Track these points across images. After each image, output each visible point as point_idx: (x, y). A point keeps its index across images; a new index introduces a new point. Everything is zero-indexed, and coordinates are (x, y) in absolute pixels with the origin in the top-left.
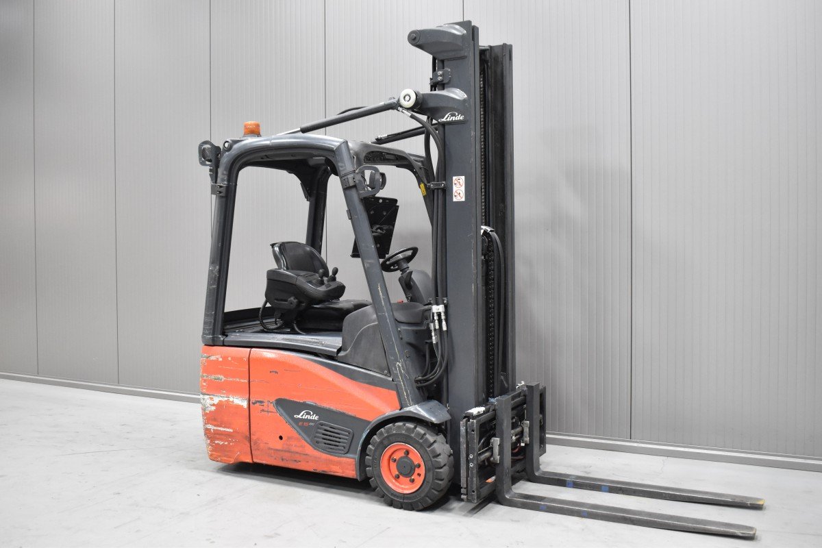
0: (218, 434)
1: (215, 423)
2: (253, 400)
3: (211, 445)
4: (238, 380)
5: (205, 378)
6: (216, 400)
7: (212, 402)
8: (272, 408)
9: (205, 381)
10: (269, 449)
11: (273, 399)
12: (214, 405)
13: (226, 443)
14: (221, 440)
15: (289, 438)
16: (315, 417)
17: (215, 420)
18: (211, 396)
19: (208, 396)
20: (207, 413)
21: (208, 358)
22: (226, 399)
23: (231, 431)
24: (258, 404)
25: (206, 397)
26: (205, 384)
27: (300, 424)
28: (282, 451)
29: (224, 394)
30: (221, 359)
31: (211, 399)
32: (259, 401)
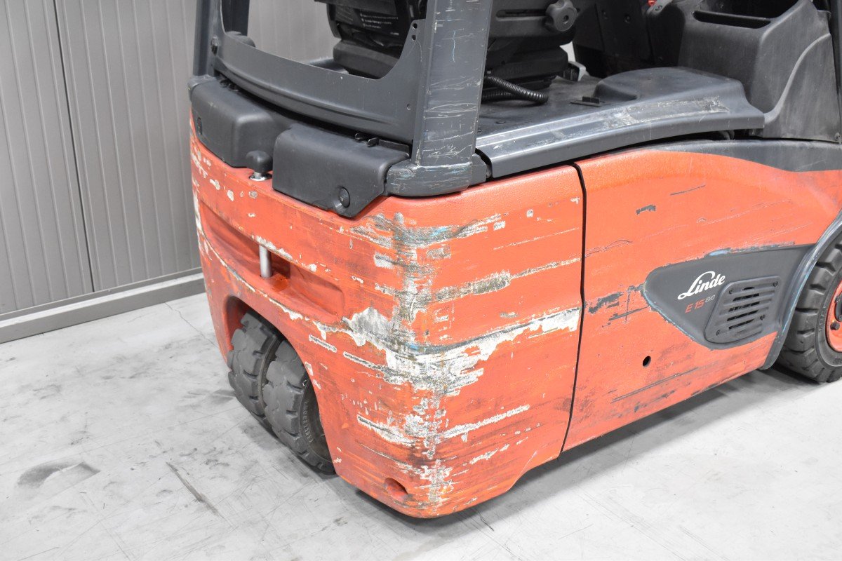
0: (480, 439)
1: (479, 412)
2: (591, 302)
3: (454, 479)
4: (553, 265)
5: (446, 299)
6: (487, 348)
7: (475, 359)
8: (638, 300)
9: (445, 309)
10: (617, 399)
11: (641, 280)
12: (479, 365)
13: (505, 448)
14: (492, 446)
15: (665, 353)
16: (719, 281)
17: (479, 404)
18: (473, 344)
19: (463, 348)
20: (452, 399)
21: (455, 234)
22: (520, 331)
23: (525, 408)
24: (605, 306)
25: (450, 355)
26: (444, 318)
27: (688, 309)
28: (643, 389)
29: (512, 321)
30: (503, 225)
31: (470, 352)
32: (605, 300)
